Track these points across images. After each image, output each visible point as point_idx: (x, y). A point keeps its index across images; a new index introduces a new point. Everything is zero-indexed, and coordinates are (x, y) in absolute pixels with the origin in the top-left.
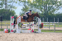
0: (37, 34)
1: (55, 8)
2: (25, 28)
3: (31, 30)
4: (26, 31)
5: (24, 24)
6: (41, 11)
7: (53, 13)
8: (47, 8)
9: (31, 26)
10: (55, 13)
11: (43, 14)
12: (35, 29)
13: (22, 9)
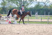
0: (13, 25)
1: (29, 2)
2: (3, 20)
3: (8, 22)
4: (5, 22)
5: (2, 17)
6: (17, 5)
7: (27, 7)
8: (22, 3)
9: (9, 18)
10: (28, 7)
11: (19, 8)
12: (12, 21)
13: (1, 4)
